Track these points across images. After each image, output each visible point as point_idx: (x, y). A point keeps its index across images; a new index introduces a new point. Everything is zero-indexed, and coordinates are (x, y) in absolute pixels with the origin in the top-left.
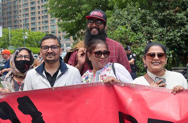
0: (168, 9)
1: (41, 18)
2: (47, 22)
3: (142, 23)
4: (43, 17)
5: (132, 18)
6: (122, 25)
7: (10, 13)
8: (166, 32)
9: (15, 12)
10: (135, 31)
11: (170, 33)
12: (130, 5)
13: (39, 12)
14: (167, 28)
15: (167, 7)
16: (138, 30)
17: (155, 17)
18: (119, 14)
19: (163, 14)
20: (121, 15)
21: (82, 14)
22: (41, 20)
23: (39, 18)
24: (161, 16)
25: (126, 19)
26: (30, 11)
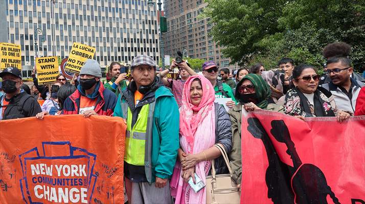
0: (354, 25)
1: (199, 45)
2: (204, 49)
3: (320, 43)
4: (200, 44)
5: (309, 39)
6: (296, 47)
7: (169, 42)
8: (353, 52)
9: (173, 41)
10: (312, 53)
11: (358, 53)
12: (306, 24)
13: (197, 40)
14: (354, 48)
15: (353, 24)
16: (317, 51)
17: (338, 35)
18: (292, 35)
19: (348, 31)
20: (295, 36)
21: (246, 38)
22: (199, 47)
23: (197, 45)
24: (345, 33)
25: (301, 40)
26: (188, 39)
